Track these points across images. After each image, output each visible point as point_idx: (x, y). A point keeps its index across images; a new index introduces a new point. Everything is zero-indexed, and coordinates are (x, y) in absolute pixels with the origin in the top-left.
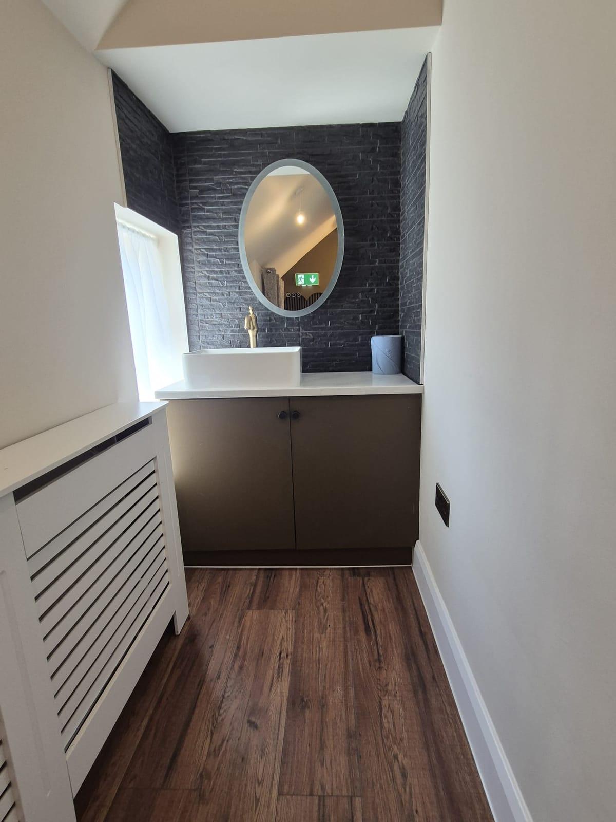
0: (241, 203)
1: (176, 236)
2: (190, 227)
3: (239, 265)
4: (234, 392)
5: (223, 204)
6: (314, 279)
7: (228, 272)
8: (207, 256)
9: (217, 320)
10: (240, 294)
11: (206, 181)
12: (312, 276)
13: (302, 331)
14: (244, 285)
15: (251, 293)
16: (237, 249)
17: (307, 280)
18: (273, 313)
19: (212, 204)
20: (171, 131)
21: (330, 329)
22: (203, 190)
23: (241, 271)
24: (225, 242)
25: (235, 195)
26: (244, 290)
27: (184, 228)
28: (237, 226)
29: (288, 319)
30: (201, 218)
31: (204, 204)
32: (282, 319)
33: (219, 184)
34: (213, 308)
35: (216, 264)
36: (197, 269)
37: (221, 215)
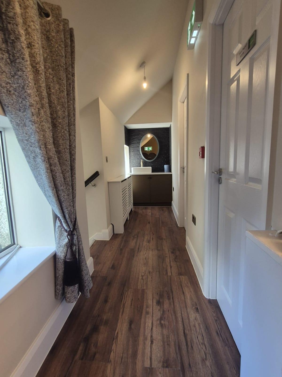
0: (140, 141)
1: (128, 147)
2: (131, 145)
3: (140, 152)
4: (141, 174)
5: (137, 141)
6: (150, 149)
7: (137, 153)
8: (134, 150)
9: (135, 162)
10: (139, 157)
11: (134, 137)
12: (150, 148)
13: (151, 164)
14: (140, 155)
15: (142, 157)
16: (139, 149)
17: (148, 149)
18: (146, 161)
19: (135, 141)
20: (128, 129)
21: (157, 164)
22: (133, 139)
23: (140, 153)
24: (137, 148)
25: (139, 140)
26: (141, 156)
27: (130, 145)
28: (139, 145)
29: (149, 162)
30: (133, 144)
31: (134, 141)
32: (147, 162)
33: (136, 138)
34: (134, 160)
35: (135, 152)
36: (131, 152)
37: (136, 143)
